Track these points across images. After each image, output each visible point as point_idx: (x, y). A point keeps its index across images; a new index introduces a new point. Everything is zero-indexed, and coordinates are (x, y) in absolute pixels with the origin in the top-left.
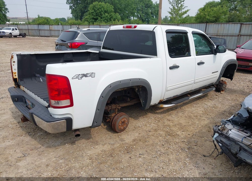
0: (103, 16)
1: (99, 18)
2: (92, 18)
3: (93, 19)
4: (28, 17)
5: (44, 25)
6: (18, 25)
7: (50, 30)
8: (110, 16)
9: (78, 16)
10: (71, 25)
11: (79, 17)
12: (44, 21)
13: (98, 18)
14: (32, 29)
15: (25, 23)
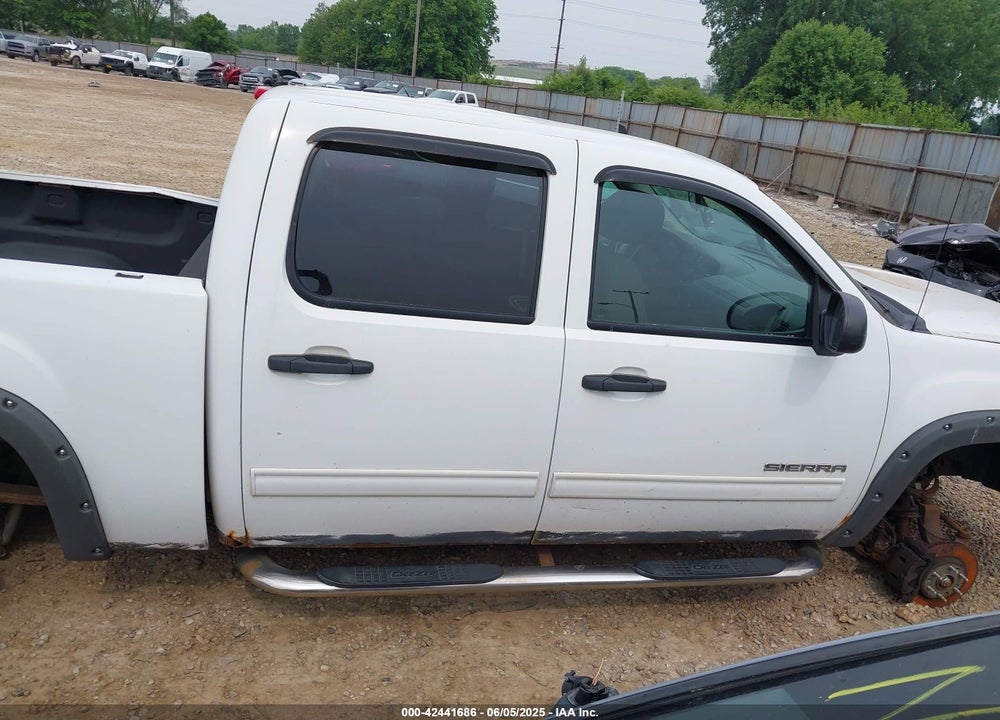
0: (826, 81)
1: (806, 90)
2: (775, 88)
3: (780, 90)
4: (556, 62)
5: (571, 93)
6: (488, 85)
7: (585, 116)
8: (858, 83)
9: (732, 73)
10: (660, 104)
11: (736, 77)
12: (572, 80)
13: (802, 89)
14: (528, 104)
15: (541, 82)
